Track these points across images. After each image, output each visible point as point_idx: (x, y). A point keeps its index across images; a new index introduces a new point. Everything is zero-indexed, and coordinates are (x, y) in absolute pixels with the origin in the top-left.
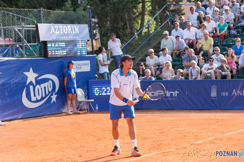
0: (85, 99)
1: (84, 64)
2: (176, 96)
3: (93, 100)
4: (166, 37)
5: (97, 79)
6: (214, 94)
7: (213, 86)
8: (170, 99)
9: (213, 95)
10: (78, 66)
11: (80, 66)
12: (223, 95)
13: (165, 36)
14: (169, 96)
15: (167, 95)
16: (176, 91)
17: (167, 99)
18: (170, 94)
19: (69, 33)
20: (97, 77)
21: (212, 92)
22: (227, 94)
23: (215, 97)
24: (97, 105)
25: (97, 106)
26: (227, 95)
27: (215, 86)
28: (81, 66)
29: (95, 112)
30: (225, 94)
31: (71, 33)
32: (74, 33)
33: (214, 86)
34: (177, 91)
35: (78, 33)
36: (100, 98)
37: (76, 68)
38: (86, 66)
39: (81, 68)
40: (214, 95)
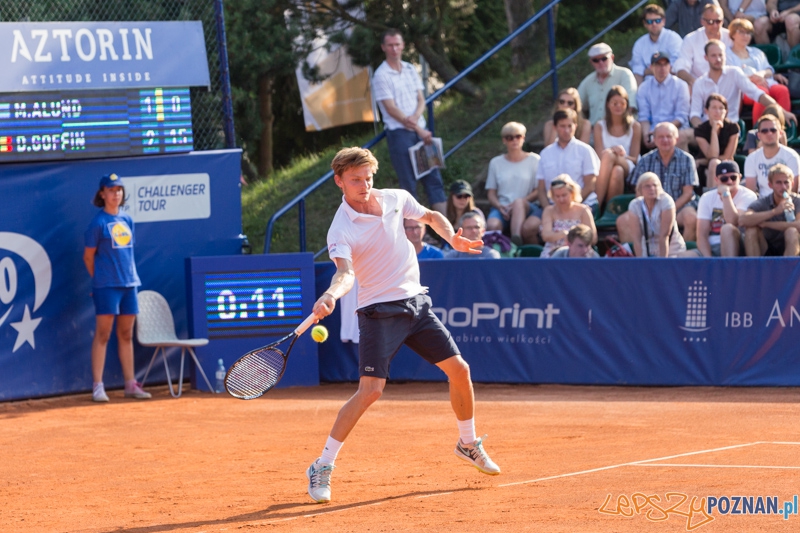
0: (174, 335)
1: (182, 191)
2: (549, 325)
3: (203, 342)
4: (601, 67)
5: (244, 251)
6: (695, 320)
7: (693, 286)
8: (523, 340)
9: (693, 324)
10: (148, 197)
11: (156, 199)
12: (733, 325)
13: (596, 65)
14: (522, 325)
15: (514, 325)
16: (550, 306)
17: (513, 339)
18: (528, 316)
19: (103, 57)
20: (246, 241)
21: (689, 312)
22: (748, 320)
23: (701, 335)
24: (221, 361)
25: (223, 368)
26: (748, 323)
27: (703, 286)
28: (165, 198)
29: (210, 392)
30: (742, 319)
31: (115, 57)
32: (127, 56)
33: (698, 285)
34: (554, 307)
35: (150, 56)
36: (242, 331)
37: (138, 205)
38: (192, 196)
39: (162, 205)
40: (698, 325)
